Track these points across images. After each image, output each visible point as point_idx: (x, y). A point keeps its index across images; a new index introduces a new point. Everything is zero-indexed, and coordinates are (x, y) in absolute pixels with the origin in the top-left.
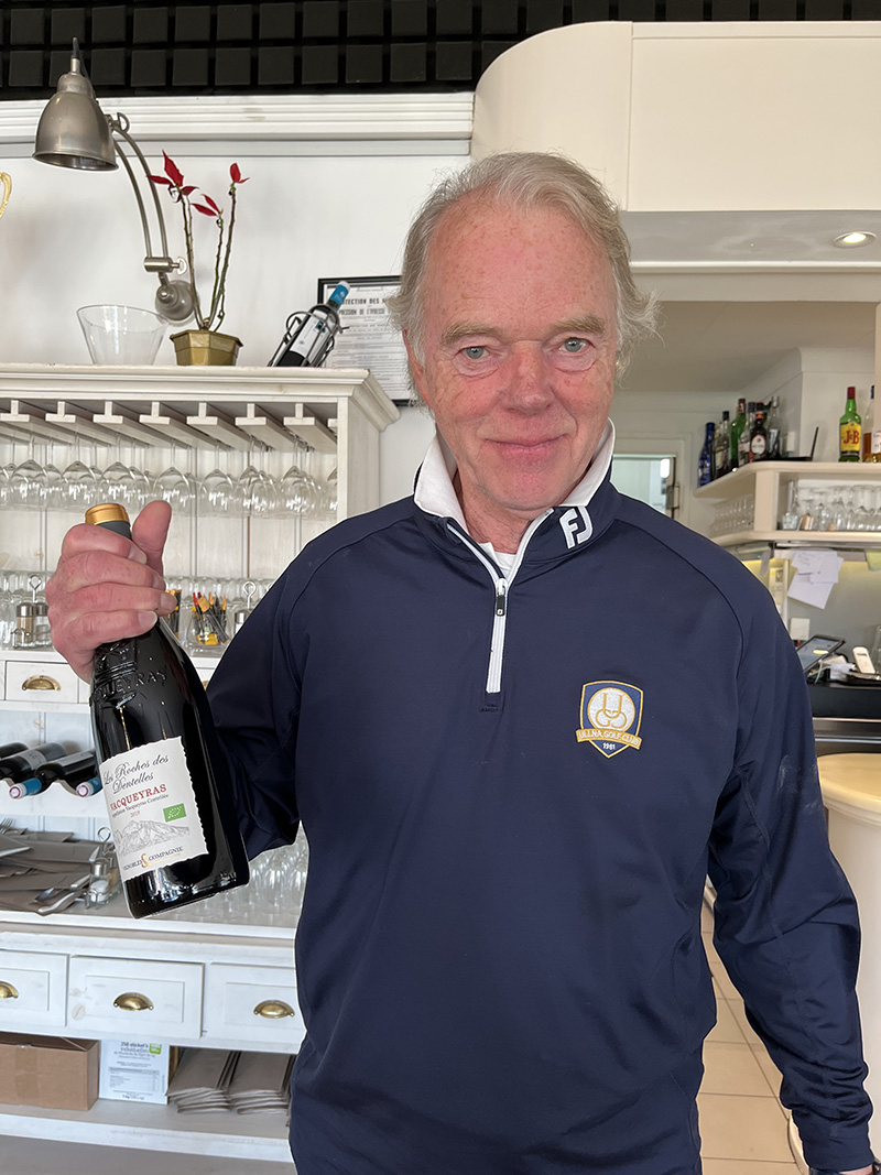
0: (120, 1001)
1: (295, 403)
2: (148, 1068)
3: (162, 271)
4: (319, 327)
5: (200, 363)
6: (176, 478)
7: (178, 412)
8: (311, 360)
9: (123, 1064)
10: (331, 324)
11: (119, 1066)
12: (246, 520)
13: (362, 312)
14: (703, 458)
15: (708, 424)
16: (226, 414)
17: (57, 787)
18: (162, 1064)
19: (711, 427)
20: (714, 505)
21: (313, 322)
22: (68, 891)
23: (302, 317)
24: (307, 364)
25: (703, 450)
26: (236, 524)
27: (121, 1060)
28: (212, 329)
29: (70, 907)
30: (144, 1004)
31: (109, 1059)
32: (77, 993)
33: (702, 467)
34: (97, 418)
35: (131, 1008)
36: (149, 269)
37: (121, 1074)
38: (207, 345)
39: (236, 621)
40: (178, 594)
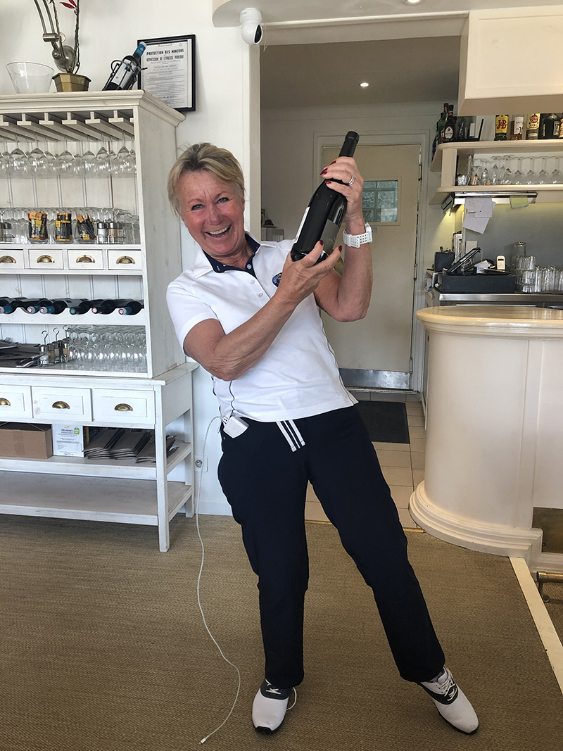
0: (55, 405)
1: (113, 110)
2: (75, 441)
3: (53, 41)
4: (126, 68)
5: (67, 91)
7: (57, 118)
8: (122, 86)
9: (62, 439)
10: (134, 67)
12: (110, 179)
13: (161, 58)
16: (81, 117)
17: (19, 309)
18: (80, 438)
21: (123, 66)
22: (31, 360)
23: (119, 63)
24: (120, 89)
26: (106, 181)
27: (62, 437)
28: (74, 73)
29: (31, 366)
30: (66, 406)
31: (57, 436)
32: (36, 402)
34: (19, 123)
35: (60, 408)
36: (46, 40)
37: (63, 444)
38: (70, 81)
39: (98, 227)
40: (70, 216)
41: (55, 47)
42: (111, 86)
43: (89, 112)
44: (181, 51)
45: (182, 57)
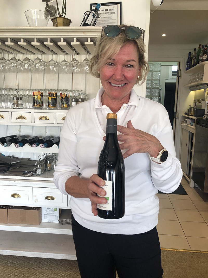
0: (47, 198)
1: (88, 38)
2: (54, 214)
3: (47, 1)
4: (93, 16)
6: (53, 62)
7: (55, 41)
9: (47, 213)
10: (97, 15)
11: (46, 214)
12: (72, 75)
14: (187, 62)
15: (189, 53)
17: (27, 145)
18: (57, 213)
19: (190, 54)
20: (190, 76)
21: (91, 14)
22: (31, 171)
25: (188, 60)
27: (47, 212)
29: (32, 175)
30: (53, 199)
31: (44, 212)
32: (35, 196)
33: (187, 65)
34: (32, 43)
35: (49, 199)
36: (43, 1)
37: (47, 216)
38: (62, 21)
39: (72, 101)
40: (56, 94)
41: (47, 5)
42: (85, 25)
43: (74, 38)
44: (114, 10)
45: (114, 13)
